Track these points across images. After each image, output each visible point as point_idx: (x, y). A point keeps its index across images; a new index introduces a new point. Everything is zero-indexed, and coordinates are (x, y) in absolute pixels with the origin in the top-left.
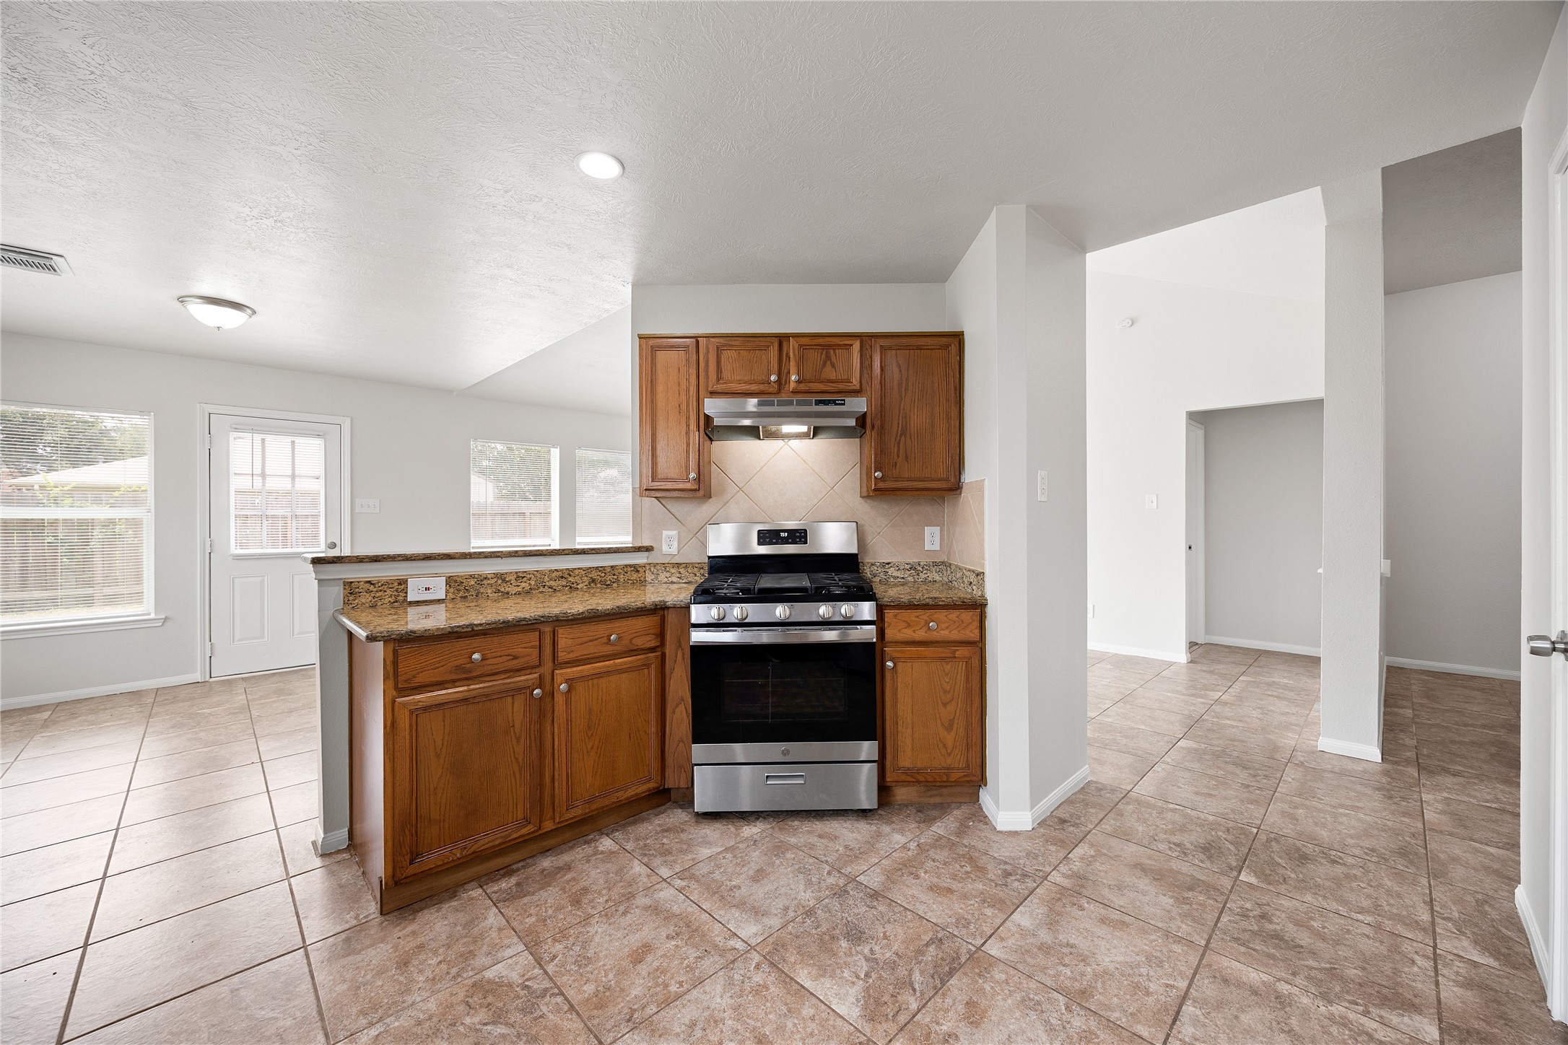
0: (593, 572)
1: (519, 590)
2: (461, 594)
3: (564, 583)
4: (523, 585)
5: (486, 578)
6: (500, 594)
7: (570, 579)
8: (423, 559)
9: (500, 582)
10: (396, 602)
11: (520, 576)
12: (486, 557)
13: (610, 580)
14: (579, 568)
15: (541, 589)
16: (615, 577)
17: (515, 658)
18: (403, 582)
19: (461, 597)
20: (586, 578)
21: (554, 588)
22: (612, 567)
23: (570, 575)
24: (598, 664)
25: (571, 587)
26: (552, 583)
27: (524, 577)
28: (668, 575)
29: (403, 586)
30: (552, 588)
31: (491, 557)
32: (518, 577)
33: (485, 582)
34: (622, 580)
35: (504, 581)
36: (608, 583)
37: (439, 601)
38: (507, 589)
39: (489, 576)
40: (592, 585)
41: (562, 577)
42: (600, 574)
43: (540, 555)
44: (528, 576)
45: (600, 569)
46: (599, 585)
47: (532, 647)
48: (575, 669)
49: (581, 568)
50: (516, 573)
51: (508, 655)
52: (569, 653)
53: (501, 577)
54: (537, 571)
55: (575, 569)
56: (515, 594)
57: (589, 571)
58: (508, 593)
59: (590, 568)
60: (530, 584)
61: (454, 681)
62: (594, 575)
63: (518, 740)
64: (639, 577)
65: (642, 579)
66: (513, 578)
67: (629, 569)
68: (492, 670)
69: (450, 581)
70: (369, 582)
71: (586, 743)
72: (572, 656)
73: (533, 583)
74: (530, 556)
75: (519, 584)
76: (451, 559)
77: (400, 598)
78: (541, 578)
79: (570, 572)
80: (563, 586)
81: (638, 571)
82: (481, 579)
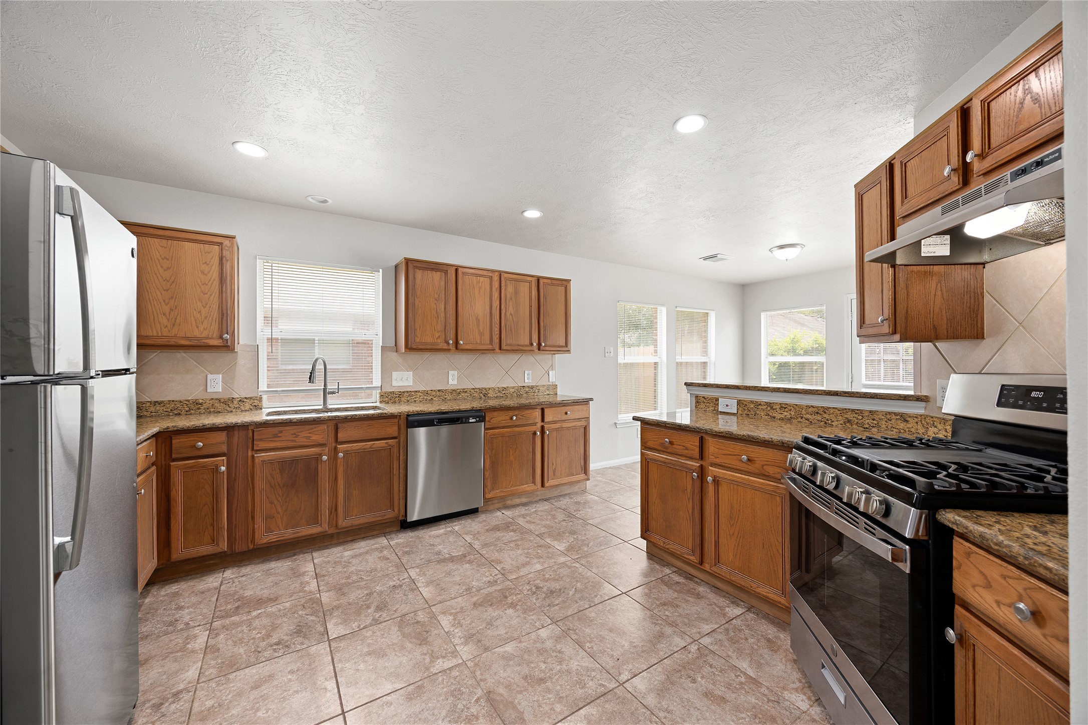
0: (849, 413)
1: (782, 417)
2: (746, 412)
3: (820, 418)
4: (785, 413)
5: (760, 404)
6: (769, 417)
7: (825, 416)
8: (725, 388)
9: (769, 408)
10: (714, 410)
11: (783, 407)
12: (758, 390)
13: (868, 423)
14: (834, 408)
15: (800, 419)
16: (875, 422)
17: (687, 449)
18: (717, 400)
19: (746, 414)
20: (840, 417)
21: (810, 420)
22: (871, 412)
23: (825, 413)
24: (737, 474)
25: (825, 423)
26: (809, 416)
27: (786, 408)
28: (936, 430)
29: (717, 402)
30: (808, 420)
31: (762, 390)
32: (782, 407)
33: (760, 407)
34: (884, 426)
35: (772, 408)
36: (867, 426)
37: (733, 414)
38: (774, 415)
39: (762, 403)
40: (848, 424)
41: (818, 413)
42: (856, 416)
43: (797, 393)
44: (789, 408)
45: (856, 411)
46: (855, 426)
47: (695, 446)
48: (720, 471)
49: (836, 408)
50: (780, 404)
51: (683, 446)
52: (716, 458)
53: (770, 405)
54: (796, 405)
55: (830, 408)
56: (779, 419)
57: (845, 411)
58: (774, 417)
59: (846, 409)
60: (790, 414)
61: (664, 452)
62: (850, 416)
63: (689, 499)
64: (908, 428)
65: (913, 430)
66: (778, 407)
67: (894, 417)
68: (676, 451)
69: (740, 403)
70: (704, 397)
71: (728, 528)
72: (718, 461)
73: (793, 413)
74: (788, 392)
75: (782, 412)
76: (739, 389)
77: (716, 408)
78: (799, 411)
79: (825, 410)
80: (818, 421)
81: (907, 421)
82: (758, 404)
